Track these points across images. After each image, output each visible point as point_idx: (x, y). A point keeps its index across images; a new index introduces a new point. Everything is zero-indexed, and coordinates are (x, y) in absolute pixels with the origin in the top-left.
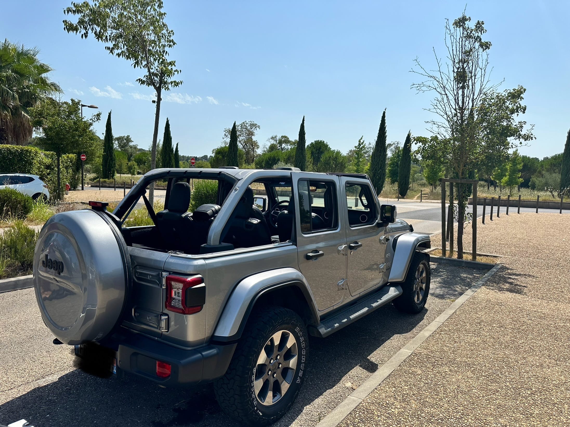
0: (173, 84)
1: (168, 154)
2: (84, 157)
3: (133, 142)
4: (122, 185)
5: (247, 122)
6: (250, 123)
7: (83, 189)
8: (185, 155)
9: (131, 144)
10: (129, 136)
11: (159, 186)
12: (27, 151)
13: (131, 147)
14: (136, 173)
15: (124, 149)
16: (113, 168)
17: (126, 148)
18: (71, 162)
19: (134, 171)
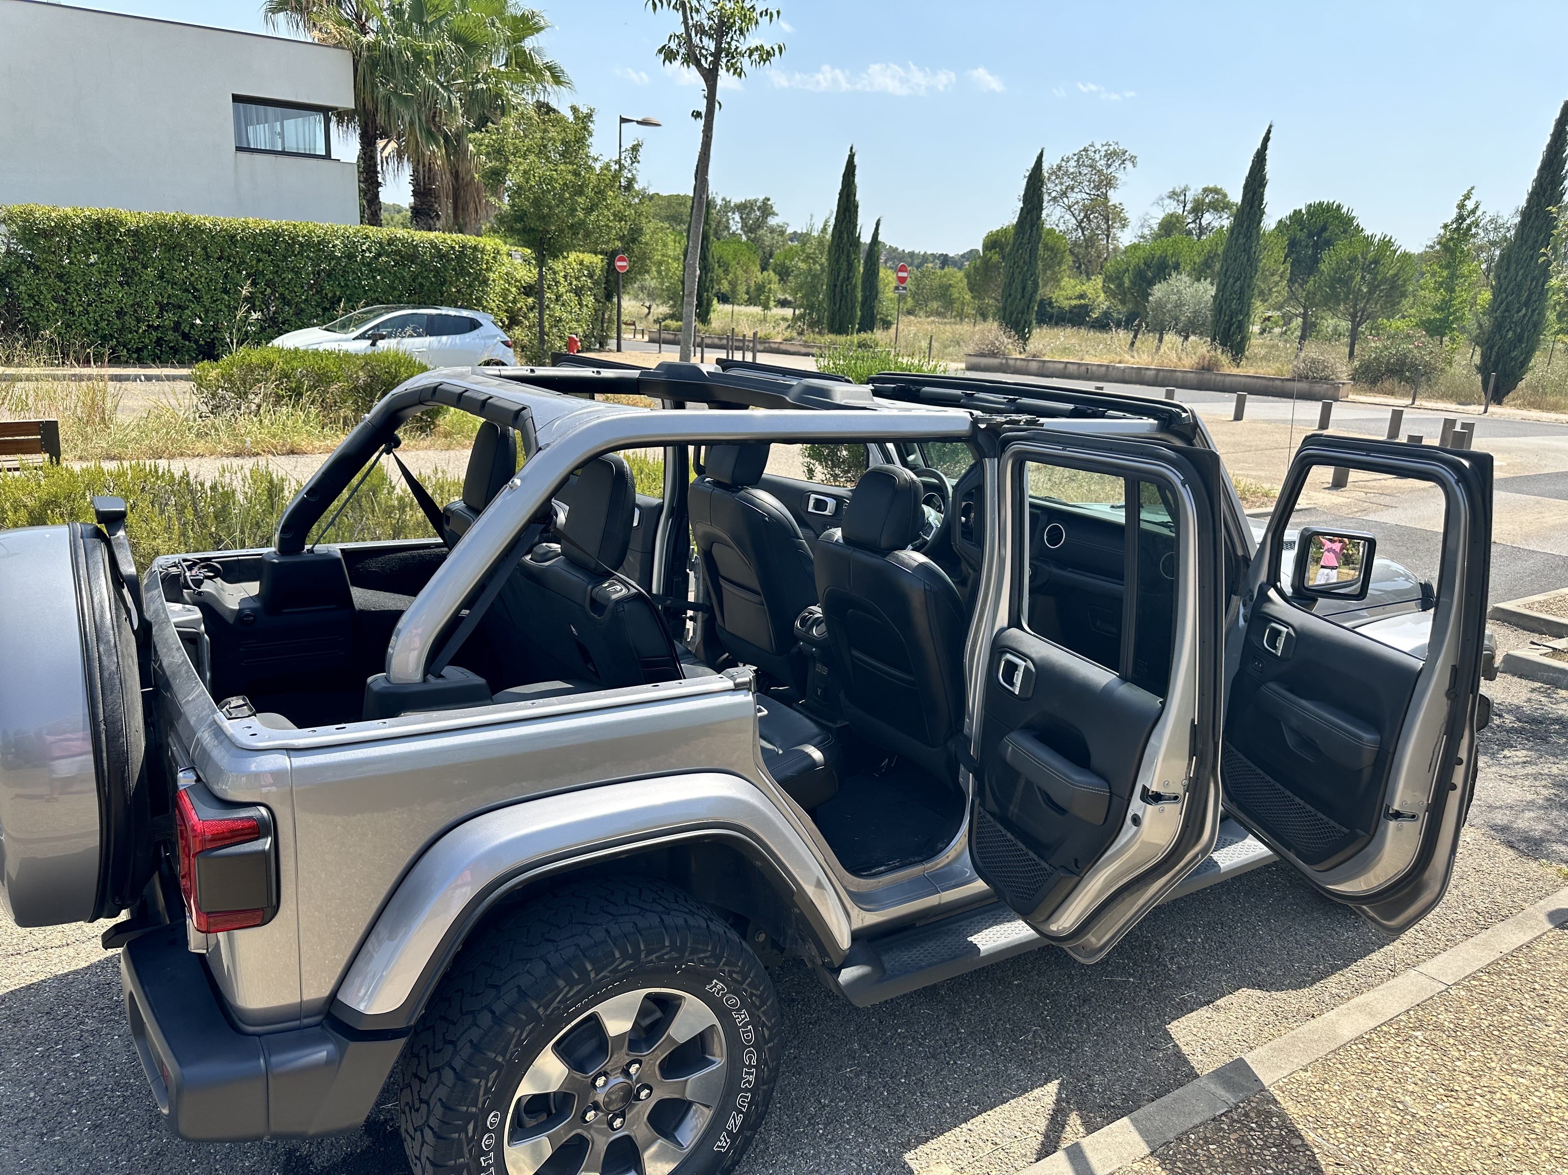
0: (756, 56)
1: (845, 252)
2: (624, 264)
3: (777, 215)
4: (720, 339)
5: (1098, 146)
6: (1106, 148)
7: (619, 350)
8: (916, 251)
9: (772, 221)
10: (769, 200)
11: (809, 347)
12: (475, 249)
13: (772, 231)
14: (772, 304)
15: (753, 236)
16: (707, 291)
17: (760, 232)
18: (591, 276)
19: (768, 298)
